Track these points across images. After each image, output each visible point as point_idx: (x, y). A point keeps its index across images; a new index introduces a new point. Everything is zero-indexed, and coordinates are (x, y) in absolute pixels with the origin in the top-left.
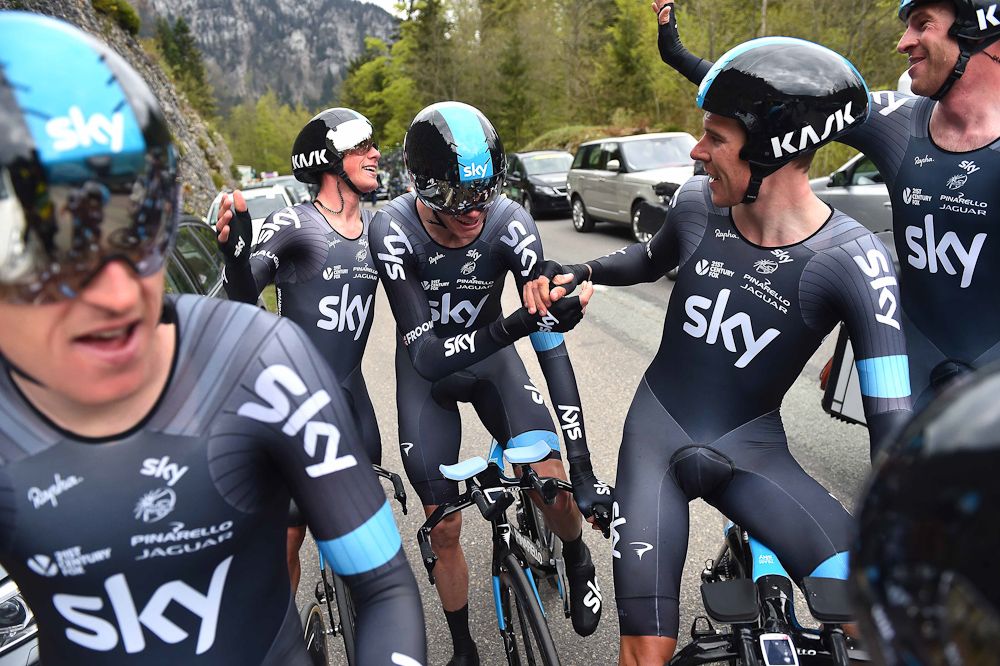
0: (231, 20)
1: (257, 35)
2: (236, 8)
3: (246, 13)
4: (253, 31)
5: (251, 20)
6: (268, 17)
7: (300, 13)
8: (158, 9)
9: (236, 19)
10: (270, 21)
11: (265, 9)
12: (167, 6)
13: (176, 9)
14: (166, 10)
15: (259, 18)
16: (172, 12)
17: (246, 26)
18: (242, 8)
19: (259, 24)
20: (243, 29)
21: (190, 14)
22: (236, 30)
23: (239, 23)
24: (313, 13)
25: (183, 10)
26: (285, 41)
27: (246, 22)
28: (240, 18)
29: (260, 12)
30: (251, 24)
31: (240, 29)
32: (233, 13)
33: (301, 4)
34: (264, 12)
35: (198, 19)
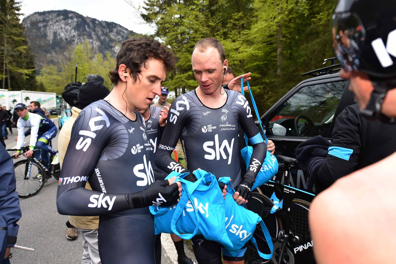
0: (91, 41)
1: (101, 47)
2: (93, 36)
3: (97, 38)
4: (100, 45)
5: (99, 41)
6: (106, 40)
7: (119, 38)
8: (61, 36)
9: (93, 40)
10: (107, 41)
11: (105, 37)
12: (65, 35)
13: (68, 36)
14: (65, 36)
15: (102, 40)
16: (67, 37)
17: (97, 43)
18: (95, 36)
19: (102, 42)
20: (96, 44)
21: (74, 38)
22: (93, 44)
23: (94, 42)
24: (124, 39)
25: (72, 36)
26: (112, 49)
27: (97, 42)
28: (95, 40)
29: (102, 38)
30: (99, 42)
31: (94, 44)
32: (92, 38)
33: (119, 35)
34: (104, 38)
35: (78, 40)
